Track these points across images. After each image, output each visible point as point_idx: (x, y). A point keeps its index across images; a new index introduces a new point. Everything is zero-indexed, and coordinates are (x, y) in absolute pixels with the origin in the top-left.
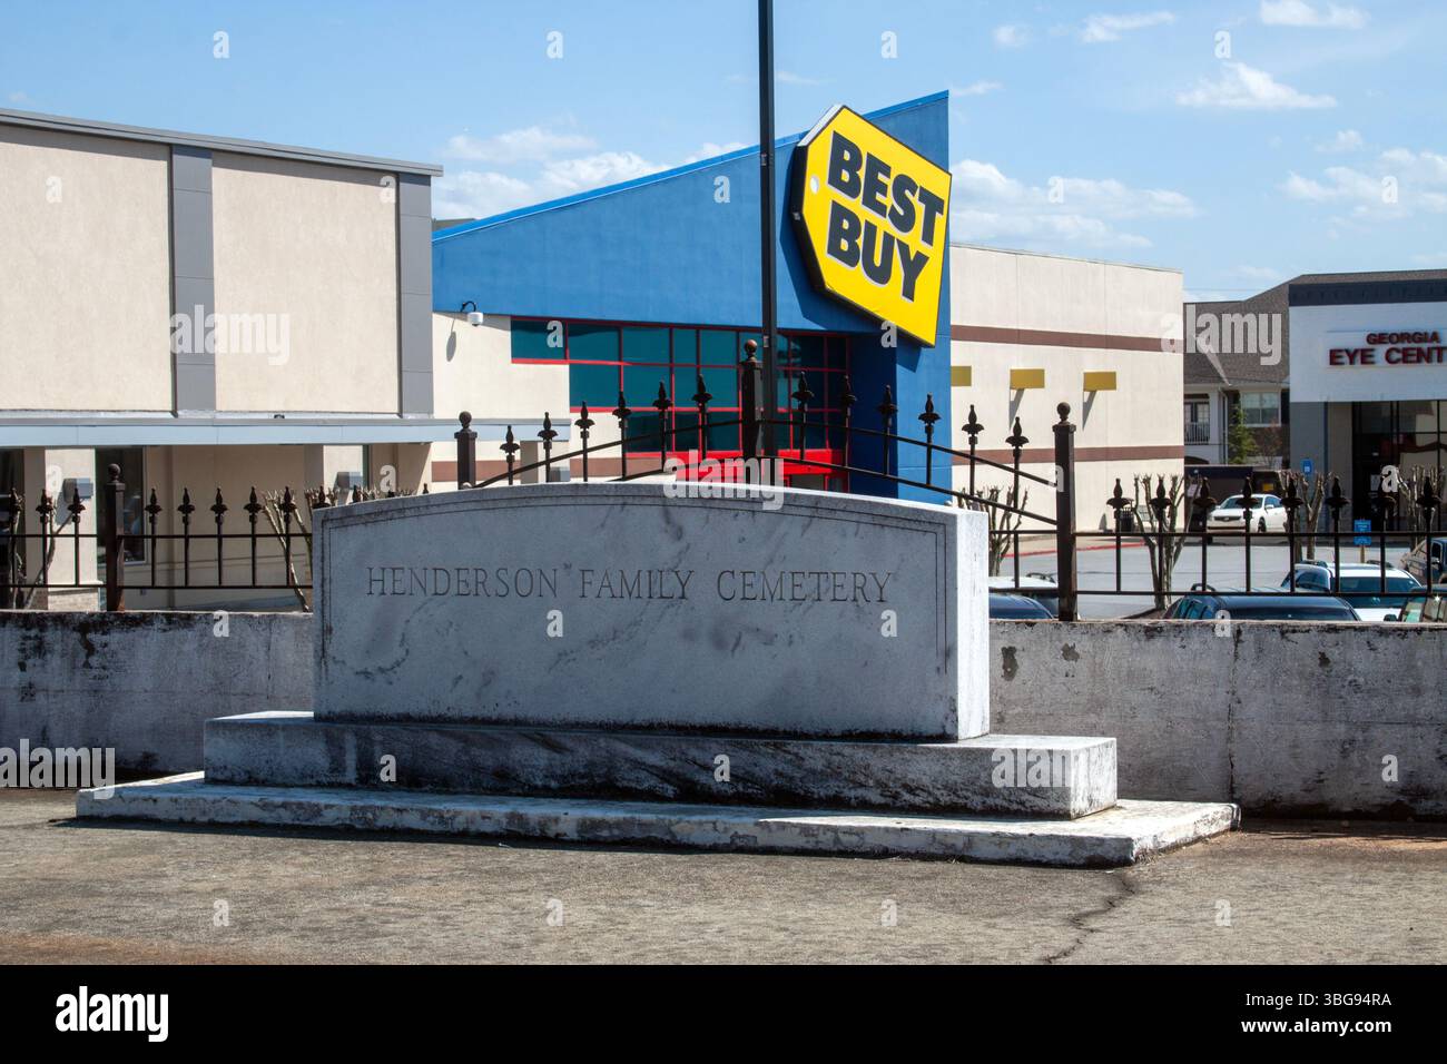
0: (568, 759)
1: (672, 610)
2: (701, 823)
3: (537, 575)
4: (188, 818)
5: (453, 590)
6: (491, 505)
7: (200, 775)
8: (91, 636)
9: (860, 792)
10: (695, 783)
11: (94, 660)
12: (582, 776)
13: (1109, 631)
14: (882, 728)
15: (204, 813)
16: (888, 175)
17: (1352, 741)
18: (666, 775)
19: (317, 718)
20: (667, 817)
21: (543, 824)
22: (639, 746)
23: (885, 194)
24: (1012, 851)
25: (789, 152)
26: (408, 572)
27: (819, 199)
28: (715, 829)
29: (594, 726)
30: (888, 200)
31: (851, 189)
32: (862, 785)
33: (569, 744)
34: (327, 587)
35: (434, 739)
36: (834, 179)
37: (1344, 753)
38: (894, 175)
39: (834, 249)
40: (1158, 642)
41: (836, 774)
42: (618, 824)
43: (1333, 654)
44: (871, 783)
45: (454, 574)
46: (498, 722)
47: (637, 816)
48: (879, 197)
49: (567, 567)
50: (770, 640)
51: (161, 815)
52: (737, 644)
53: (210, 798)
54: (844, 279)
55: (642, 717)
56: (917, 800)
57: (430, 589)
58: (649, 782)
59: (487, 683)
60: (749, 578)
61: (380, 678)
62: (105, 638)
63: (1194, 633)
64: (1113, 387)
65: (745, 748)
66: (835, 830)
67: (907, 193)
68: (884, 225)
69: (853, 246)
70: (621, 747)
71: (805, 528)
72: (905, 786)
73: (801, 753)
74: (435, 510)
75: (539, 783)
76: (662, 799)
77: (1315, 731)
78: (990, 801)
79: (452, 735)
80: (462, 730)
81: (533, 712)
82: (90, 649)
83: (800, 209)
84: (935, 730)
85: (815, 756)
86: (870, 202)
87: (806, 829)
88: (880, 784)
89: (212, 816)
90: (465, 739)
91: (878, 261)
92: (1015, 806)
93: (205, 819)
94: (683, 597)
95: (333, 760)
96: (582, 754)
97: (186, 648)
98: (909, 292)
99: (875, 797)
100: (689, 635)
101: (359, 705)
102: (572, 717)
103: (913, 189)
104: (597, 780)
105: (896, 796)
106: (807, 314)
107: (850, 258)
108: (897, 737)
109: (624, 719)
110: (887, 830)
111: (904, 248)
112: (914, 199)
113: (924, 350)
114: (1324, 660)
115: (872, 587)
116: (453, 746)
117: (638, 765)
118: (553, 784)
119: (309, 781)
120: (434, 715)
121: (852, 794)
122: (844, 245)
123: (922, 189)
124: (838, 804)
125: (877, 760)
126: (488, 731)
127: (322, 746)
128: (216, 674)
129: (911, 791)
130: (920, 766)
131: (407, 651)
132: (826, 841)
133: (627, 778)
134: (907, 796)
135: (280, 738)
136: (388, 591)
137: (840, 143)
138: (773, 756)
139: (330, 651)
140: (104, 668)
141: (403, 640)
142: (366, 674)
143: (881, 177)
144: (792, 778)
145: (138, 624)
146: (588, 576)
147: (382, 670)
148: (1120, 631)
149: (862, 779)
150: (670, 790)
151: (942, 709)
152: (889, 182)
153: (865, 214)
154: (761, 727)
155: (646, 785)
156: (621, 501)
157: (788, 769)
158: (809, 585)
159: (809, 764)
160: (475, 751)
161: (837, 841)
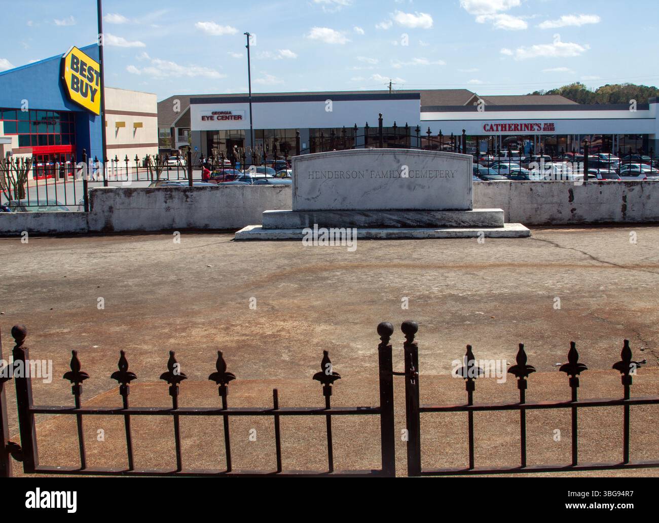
0: (371, 218)
1: (396, 181)
2: (420, 232)
3: (358, 173)
4: (270, 238)
5: (334, 176)
6: (345, 155)
7: (261, 226)
8: (187, 193)
9: (450, 223)
10: (406, 223)
11: (188, 200)
12: (375, 223)
13: (479, 184)
14: (453, 208)
15: (275, 236)
16: (86, 66)
17: (538, 208)
18: (398, 221)
19: (293, 211)
20: (411, 231)
21: (376, 234)
22: (390, 214)
23: (85, 72)
24: (501, 235)
25: (60, 59)
26: (320, 172)
27: (69, 73)
28: (424, 233)
29: (375, 210)
30: (86, 73)
31: (76, 70)
32: (451, 222)
33: (371, 215)
34: (296, 177)
35: (332, 215)
36: (72, 68)
37: (536, 211)
38: (88, 66)
39: (73, 88)
40: (491, 186)
41: (444, 219)
42: (397, 234)
43: (534, 188)
44: (453, 221)
45: (334, 173)
46: (348, 210)
47: (402, 231)
48: (84, 72)
49: (367, 170)
50: (423, 187)
51: (262, 238)
52: (414, 189)
53: (277, 232)
54: (76, 96)
55: (388, 207)
56: (465, 225)
57: (327, 177)
58: (393, 223)
59: (344, 200)
60: (418, 172)
61: (312, 201)
62: (192, 194)
63: (500, 184)
64: (142, 127)
65: (420, 214)
66: (456, 232)
67: (92, 71)
68: (86, 81)
69: (78, 86)
70: (385, 215)
71: (433, 160)
72: (462, 221)
73: (435, 214)
74: (328, 156)
75: (362, 225)
76: (397, 227)
77: (529, 206)
78: (484, 224)
79: (337, 214)
80: (339, 212)
81: (357, 207)
82: (187, 197)
83: (64, 76)
84: (467, 208)
85: (438, 215)
86: (82, 74)
87: (448, 232)
88: (455, 221)
89: (278, 237)
90: (341, 215)
91: (84, 91)
92: (490, 225)
93: (276, 238)
94: (399, 177)
95: (302, 221)
96: (374, 217)
97: (217, 195)
98: (93, 100)
99: (454, 224)
100: (401, 187)
101: (306, 207)
102: (368, 208)
103: (93, 70)
104: (379, 223)
105: (460, 224)
106: (66, 106)
107: (77, 90)
108: (457, 210)
109: (383, 208)
110: (469, 231)
111: (91, 87)
112: (93, 73)
113: (96, 116)
114: (531, 190)
115: (450, 174)
116: (337, 217)
117: (390, 219)
118: (366, 225)
119: (294, 227)
120: (328, 209)
121: (448, 224)
122: (75, 86)
123: (95, 70)
124: (445, 226)
125: (455, 215)
126: (347, 212)
127: (298, 218)
128: (227, 202)
129: (464, 222)
130: (465, 217)
131: (320, 193)
132: (453, 235)
133: (387, 223)
134: (462, 224)
135: (286, 217)
136: (315, 177)
137: (74, 57)
138: (427, 216)
139: (297, 194)
140: (192, 202)
141: (319, 190)
142: (308, 199)
143: (84, 67)
144: (432, 221)
145: (202, 190)
146: (373, 173)
147: (313, 198)
148: (482, 184)
149: (451, 220)
150: (399, 225)
151: (469, 203)
152: (87, 68)
153: (81, 77)
154: (421, 209)
155: (392, 224)
156: (382, 153)
157: (432, 219)
158: (434, 174)
159: (437, 217)
160: (343, 218)
161: (456, 235)
